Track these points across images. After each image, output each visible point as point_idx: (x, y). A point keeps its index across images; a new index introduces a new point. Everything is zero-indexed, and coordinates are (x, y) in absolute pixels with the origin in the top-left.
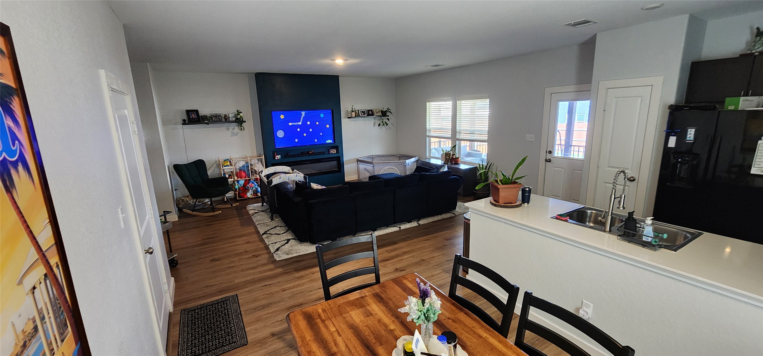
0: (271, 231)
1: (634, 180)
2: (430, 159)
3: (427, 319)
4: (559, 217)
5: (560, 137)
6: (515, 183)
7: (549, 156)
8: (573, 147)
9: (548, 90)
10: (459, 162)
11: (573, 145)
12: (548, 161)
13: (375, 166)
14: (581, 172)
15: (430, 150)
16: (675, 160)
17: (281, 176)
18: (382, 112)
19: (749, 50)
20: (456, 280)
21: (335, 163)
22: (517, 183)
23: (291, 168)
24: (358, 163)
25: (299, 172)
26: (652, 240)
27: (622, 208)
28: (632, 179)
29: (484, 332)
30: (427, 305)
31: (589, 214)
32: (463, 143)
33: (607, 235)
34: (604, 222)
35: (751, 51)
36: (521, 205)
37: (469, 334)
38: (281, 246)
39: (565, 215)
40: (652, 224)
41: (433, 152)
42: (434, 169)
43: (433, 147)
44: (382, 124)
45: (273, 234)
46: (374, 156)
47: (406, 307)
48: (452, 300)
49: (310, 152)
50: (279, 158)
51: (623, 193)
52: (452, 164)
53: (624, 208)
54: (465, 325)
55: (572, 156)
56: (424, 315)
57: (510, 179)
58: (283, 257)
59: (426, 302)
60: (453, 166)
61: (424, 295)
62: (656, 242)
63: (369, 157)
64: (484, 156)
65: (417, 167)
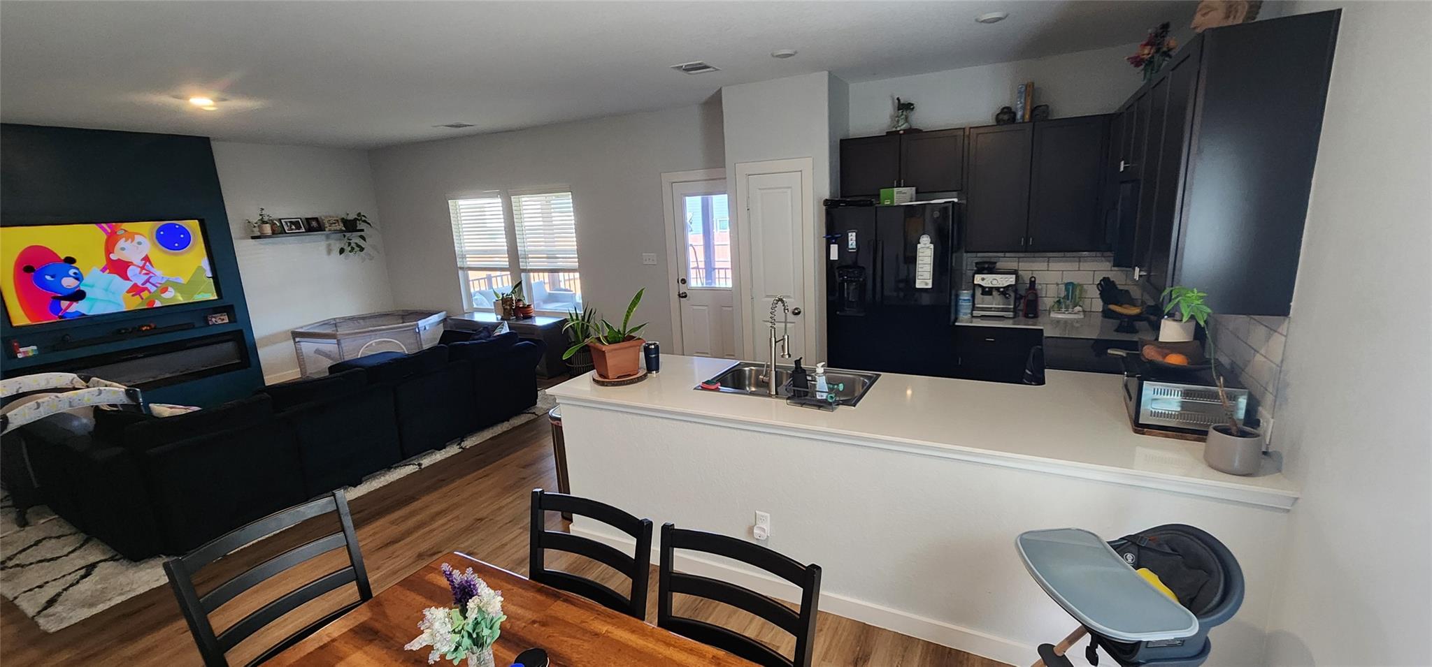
0: (21, 556)
1: (799, 313)
2: (472, 313)
3: (478, 642)
4: (705, 386)
5: (695, 257)
6: (631, 338)
7: (683, 289)
8: (717, 271)
9: (666, 178)
10: (533, 314)
11: (716, 267)
12: (683, 297)
13: (342, 341)
14: (731, 309)
15: (470, 296)
16: (841, 279)
17: (39, 401)
18: (345, 222)
19: (894, 127)
20: (541, 541)
21: (228, 347)
22: (633, 338)
23: (80, 377)
24: (297, 340)
25: (108, 383)
26: (827, 397)
27: (787, 356)
28: (796, 311)
29: (603, 623)
30: (472, 614)
31: (747, 372)
32: (535, 278)
33: (773, 401)
34: (767, 381)
35: (896, 128)
36: (645, 375)
37: (574, 637)
38: (65, 590)
39: (715, 381)
40: (825, 372)
41: (477, 299)
42: (481, 332)
43: (477, 289)
44: (350, 249)
45: (31, 564)
46: (338, 321)
47: (423, 636)
48: (537, 583)
49: (144, 329)
50: (31, 354)
51: (785, 333)
52: (518, 319)
53: (790, 356)
54: (567, 624)
55: (717, 286)
56: (470, 635)
57: (620, 334)
58: (74, 618)
59: (469, 609)
60: (521, 322)
61: (463, 595)
62: (832, 397)
63: (325, 324)
64: (579, 299)
65: (445, 331)
